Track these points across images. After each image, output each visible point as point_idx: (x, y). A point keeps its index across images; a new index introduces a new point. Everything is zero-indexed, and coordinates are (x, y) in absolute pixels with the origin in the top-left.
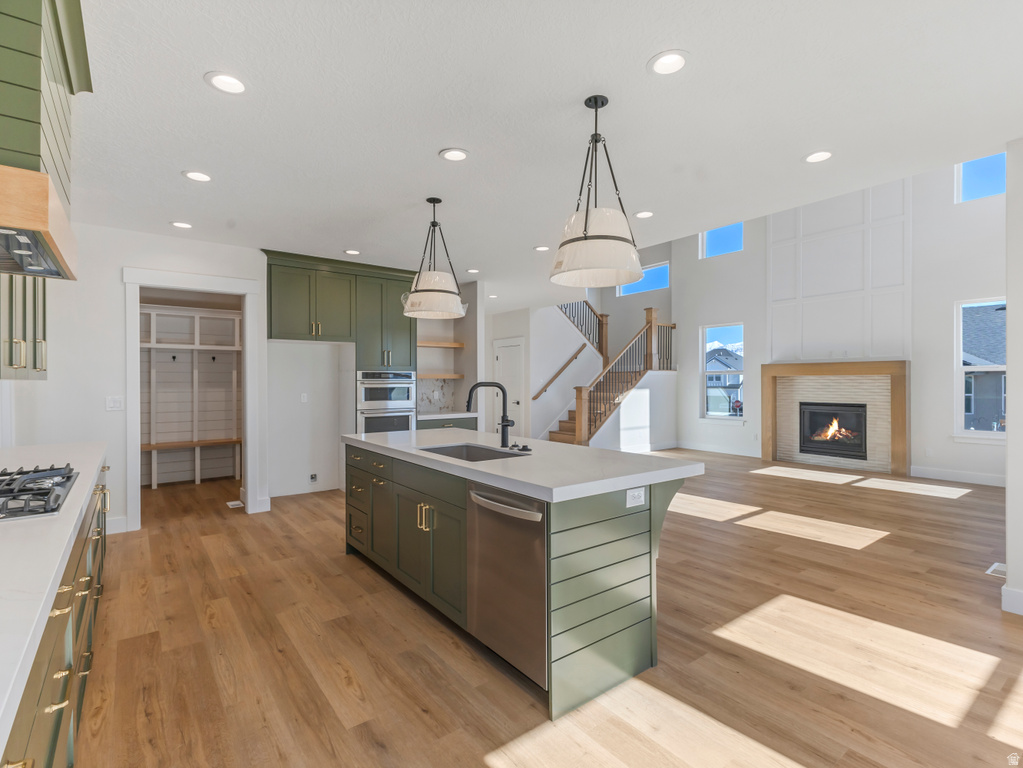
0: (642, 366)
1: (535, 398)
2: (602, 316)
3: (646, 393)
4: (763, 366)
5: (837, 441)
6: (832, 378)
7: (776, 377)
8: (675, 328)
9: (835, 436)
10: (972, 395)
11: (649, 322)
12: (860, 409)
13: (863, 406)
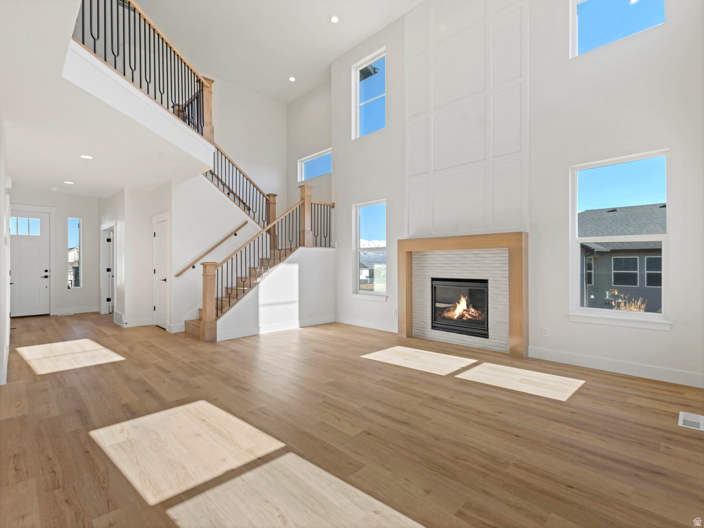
0: (294, 243)
1: (177, 275)
2: (268, 195)
3: (295, 267)
4: (399, 241)
5: (464, 321)
6: (458, 252)
7: (410, 253)
8: (333, 207)
9: (462, 316)
10: (592, 271)
11: (303, 199)
12: (483, 285)
13: (485, 281)
